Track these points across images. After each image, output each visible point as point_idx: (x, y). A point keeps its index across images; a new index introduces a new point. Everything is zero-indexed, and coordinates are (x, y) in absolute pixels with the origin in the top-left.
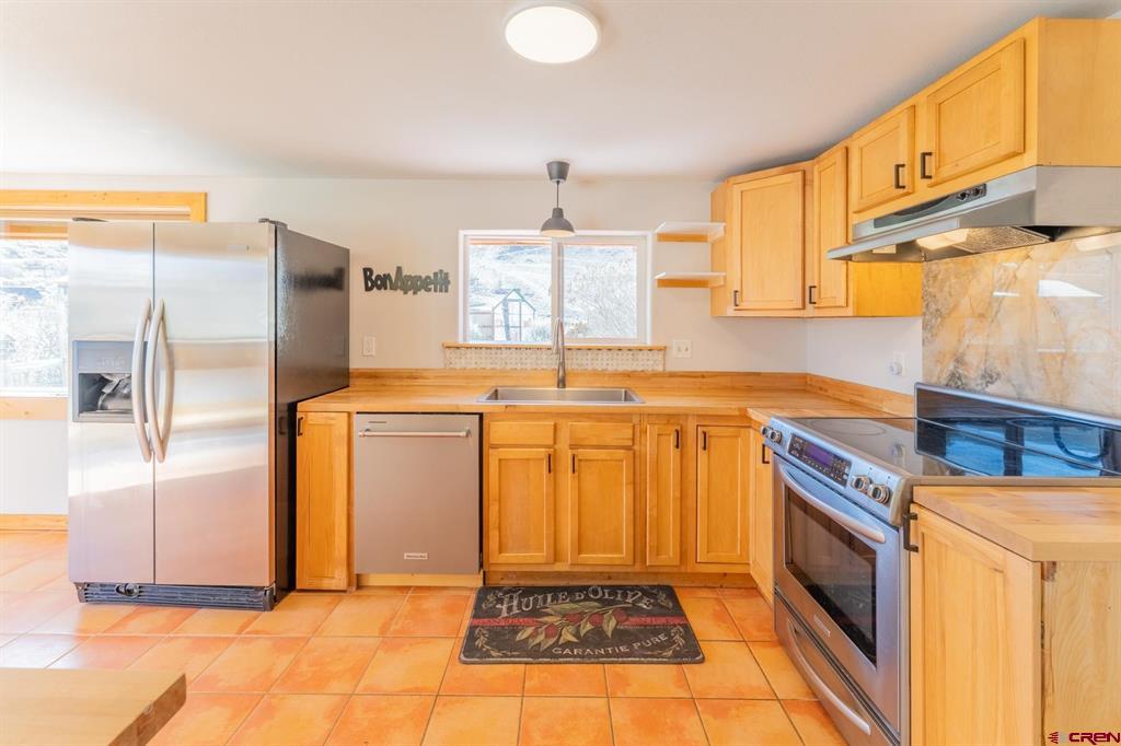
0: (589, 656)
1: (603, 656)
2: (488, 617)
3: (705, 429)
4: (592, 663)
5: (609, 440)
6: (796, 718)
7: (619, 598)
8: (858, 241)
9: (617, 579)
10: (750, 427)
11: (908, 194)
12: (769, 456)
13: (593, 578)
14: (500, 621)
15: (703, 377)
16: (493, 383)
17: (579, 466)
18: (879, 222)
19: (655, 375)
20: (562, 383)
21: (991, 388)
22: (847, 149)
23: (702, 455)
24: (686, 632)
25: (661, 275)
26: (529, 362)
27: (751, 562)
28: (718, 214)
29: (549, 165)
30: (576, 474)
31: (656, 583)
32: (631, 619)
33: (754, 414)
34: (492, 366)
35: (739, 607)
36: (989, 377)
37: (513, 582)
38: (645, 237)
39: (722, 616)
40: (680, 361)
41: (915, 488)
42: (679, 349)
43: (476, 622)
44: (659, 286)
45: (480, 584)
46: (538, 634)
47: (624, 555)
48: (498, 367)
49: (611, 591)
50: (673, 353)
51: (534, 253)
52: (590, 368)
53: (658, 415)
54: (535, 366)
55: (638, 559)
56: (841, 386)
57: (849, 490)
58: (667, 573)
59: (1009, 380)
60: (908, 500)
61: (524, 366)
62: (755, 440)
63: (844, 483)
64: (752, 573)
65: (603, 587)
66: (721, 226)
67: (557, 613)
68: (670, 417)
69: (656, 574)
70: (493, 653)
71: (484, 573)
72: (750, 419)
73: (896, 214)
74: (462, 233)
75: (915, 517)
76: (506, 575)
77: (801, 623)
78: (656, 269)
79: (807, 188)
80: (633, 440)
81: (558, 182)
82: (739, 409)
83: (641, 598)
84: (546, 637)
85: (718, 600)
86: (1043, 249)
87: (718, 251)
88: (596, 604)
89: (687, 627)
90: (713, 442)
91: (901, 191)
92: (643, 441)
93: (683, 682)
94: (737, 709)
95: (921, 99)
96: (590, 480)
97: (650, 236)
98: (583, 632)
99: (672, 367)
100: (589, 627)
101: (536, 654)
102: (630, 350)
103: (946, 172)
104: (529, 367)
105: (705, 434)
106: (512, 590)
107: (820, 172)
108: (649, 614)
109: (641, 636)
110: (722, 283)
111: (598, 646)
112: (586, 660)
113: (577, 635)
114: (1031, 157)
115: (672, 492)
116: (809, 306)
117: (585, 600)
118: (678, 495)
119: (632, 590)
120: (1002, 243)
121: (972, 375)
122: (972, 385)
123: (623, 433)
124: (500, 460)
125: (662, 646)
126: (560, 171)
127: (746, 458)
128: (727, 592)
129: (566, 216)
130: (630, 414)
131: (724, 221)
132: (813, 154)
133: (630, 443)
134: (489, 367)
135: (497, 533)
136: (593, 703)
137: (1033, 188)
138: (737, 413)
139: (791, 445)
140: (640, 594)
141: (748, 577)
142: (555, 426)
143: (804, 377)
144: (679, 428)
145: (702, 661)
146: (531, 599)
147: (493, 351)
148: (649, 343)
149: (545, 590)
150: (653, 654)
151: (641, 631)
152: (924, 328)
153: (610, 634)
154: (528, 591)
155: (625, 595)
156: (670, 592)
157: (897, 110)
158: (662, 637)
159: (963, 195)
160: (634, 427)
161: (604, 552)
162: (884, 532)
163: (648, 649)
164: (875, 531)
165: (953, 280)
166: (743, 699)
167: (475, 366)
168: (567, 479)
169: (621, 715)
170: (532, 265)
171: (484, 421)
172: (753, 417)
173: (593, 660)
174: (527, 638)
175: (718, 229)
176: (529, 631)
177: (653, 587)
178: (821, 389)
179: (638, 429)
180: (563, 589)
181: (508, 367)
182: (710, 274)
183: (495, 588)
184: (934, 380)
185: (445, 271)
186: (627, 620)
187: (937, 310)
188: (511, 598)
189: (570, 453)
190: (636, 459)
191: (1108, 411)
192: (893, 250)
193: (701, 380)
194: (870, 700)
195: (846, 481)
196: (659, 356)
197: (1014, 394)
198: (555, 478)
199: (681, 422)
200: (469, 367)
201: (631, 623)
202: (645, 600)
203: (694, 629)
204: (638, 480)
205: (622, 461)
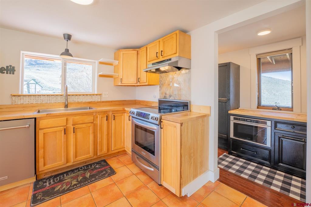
0: (83, 185)
1: (87, 183)
2: (41, 189)
3: (114, 115)
4: (84, 186)
5: (86, 121)
6: (138, 176)
7: (90, 167)
8: (148, 68)
9: (88, 162)
10: (125, 113)
11: (158, 59)
12: (131, 118)
13: (80, 165)
14: (47, 188)
15: (112, 102)
16: (37, 108)
17: (76, 131)
18: (153, 64)
19: (98, 102)
20: (66, 106)
21: (170, 98)
22: (147, 47)
23: (113, 121)
24: (110, 169)
25: (101, 73)
26: (53, 100)
27: (125, 147)
28: (116, 58)
29: (64, 35)
30: (75, 133)
31: (100, 160)
32: (94, 171)
33: (126, 109)
34: (36, 102)
35: (123, 159)
36: (170, 96)
37: (50, 175)
38: (95, 62)
39: (119, 162)
40: (105, 98)
41: (162, 116)
42: (105, 95)
43: (36, 192)
44: (99, 77)
45: (35, 180)
46: (63, 186)
47: (91, 154)
48: (39, 102)
49: (87, 166)
50: (103, 96)
51: (40, 67)
52: (77, 101)
53: (101, 112)
54: (55, 102)
55: (95, 155)
56: (144, 102)
57: (150, 120)
58: (103, 156)
59: (173, 96)
60: (161, 119)
61: (51, 102)
62: (126, 116)
63: (148, 119)
64: (126, 149)
65: (84, 166)
66: (117, 62)
67: (69, 178)
68: (105, 112)
69: (100, 157)
70: (45, 198)
71: (36, 175)
72: (125, 110)
73: (156, 63)
74: (22, 52)
75: (162, 122)
76: (46, 173)
77: (138, 155)
78: (98, 72)
79: (138, 55)
80: (94, 120)
81: (67, 41)
82: (123, 108)
83: (96, 165)
84: (66, 186)
85: (118, 159)
86: (178, 72)
87: (116, 69)
88: (82, 171)
89: (111, 168)
90: (116, 118)
91: (157, 58)
92: (97, 120)
93: (112, 180)
94: (126, 180)
95: (161, 40)
96: (79, 134)
97: (97, 62)
98: (79, 180)
99: (103, 100)
100: (81, 178)
101: (64, 192)
102: (90, 95)
103: (165, 55)
104: (53, 102)
105: (114, 116)
106: (49, 178)
107: (141, 52)
108: (99, 168)
109: (98, 174)
110: (118, 76)
111: (85, 181)
112: (82, 186)
113: (77, 181)
114: (177, 55)
115: (105, 133)
116: (138, 82)
117: (78, 171)
118: (107, 133)
119: (93, 164)
120: (172, 71)
121: (168, 96)
122: (168, 98)
123: (91, 119)
124: (44, 134)
125: (104, 174)
126: (68, 37)
127: (124, 120)
128: (119, 156)
129: (70, 52)
130: (93, 113)
131: (118, 60)
132: (139, 47)
133: (93, 121)
134: (35, 103)
135: (43, 160)
136: (86, 196)
137: (178, 60)
138: (122, 109)
139: (137, 114)
140: (96, 164)
141: (125, 151)
142: (67, 119)
143: (135, 101)
144: (107, 115)
145: (116, 174)
146: (58, 178)
147: (37, 97)
148: (96, 93)
149: (63, 174)
150: (103, 177)
151: (98, 173)
152: (160, 87)
153: (88, 177)
154: (56, 176)
155: (91, 166)
156: (105, 161)
157: (156, 41)
158: (104, 172)
159: (168, 60)
160: (94, 116)
161: (84, 155)
162: (156, 127)
163: (101, 176)
164: (154, 127)
165: (165, 77)
166: (126, 178)
167: (28, 103)
168: (71, 136)
169: (95, 195)
170: (39, 71)
171: (37, 121)
172: (126, 110)
173: (84, 185)
174: (59, 189)
175: (116, 62)
176: (59, 187)
177: (99, 161)
178: (139, 103)
179: (95, 117)
180: (70, 171)
181: (44, 102)
182: (114, 74)
183: (42, 180)
184: (161, 98)
185: (13, 66)
186: (93, 172)
187: (162, 84)
188: (50, 180)
189: (72, 127)
190: (95, 126)
191: (186, 100)
192: (154, 71)
193: (111, 103)
194: (153, 163)
195: (149, 118)
196: (99, 97)
197: (174, 99)
198: (67, 136)
199: (108, 113)
200: (25, 103)
201: (94, 172)
202: (98, 165)
203: (112, 167)
204: (95, 132)
205: (90, 127)
